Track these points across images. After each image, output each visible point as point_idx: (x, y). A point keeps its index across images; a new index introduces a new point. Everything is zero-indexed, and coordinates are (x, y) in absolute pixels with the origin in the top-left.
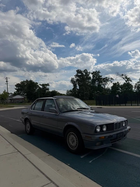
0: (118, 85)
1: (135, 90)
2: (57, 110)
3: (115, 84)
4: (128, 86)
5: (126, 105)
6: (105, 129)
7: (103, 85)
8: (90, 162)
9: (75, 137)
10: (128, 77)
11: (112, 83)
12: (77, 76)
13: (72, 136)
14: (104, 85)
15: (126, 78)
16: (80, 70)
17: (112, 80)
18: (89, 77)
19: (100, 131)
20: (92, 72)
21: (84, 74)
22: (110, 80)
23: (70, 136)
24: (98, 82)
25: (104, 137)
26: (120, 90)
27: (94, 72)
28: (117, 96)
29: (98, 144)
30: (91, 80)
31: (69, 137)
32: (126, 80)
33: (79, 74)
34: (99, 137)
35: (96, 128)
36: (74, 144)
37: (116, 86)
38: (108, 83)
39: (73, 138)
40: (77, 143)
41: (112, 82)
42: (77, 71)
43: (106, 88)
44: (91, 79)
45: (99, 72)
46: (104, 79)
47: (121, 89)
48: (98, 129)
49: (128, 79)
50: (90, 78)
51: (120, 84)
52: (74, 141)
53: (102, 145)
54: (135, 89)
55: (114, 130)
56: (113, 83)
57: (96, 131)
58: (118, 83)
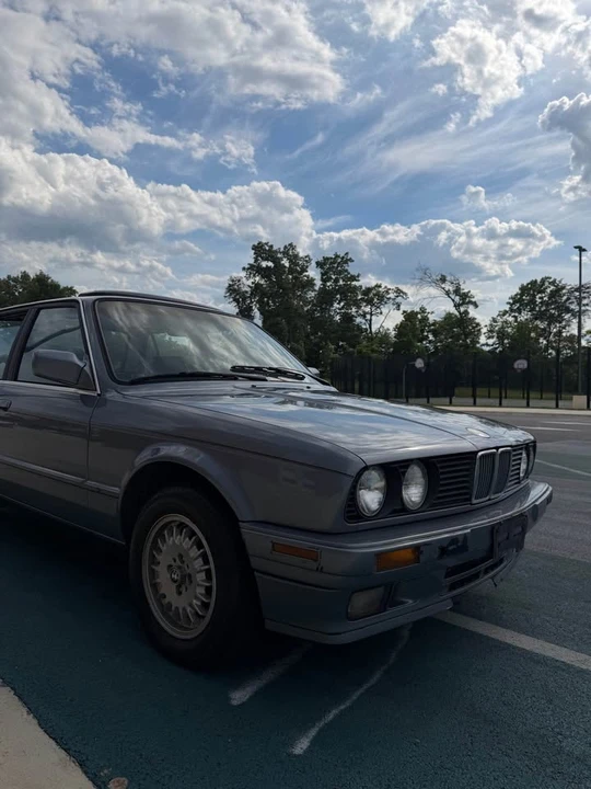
0: (420, 321)
1: (487, 345)
2: (93, 365)
3: (409, 316)
4: (460, 325)
5: (451, 402)
6: (414, 493)
7: (364, 316)
8: (301, 746)
9: (194, 552)
10: (465, 288)
11: (401, 311)
12: (253, 269)
13: (177, 540)
14: (368, 317)
15: (457, 291)
16: (266, 244)
17: (399, 300)
18: (308, 277)
19: (384, 504)
20: (320, 259)
21: (286, 263)
22: (392, 295)
23: (164, 541)
24: (342, 304)
25: (409, 555)
26: (430, 342)
27: (326, 259)
28: (419, 363)
29: (360, 601)
30: (313, 294)
31: (155, 546)
32: (457, 299)
33: (264, 264)
34: (379, 555)
35: (357, 483)
36: (189, 601)
37: (413, 323)
38: (385, 310)
39: (181, 556)
40: (208, 590)
41: (398, 307)
42: (254, 248)
43: (373, 330)
44: (317, 288)
45: (346, 260)
46: (369, 290)
47: (435, 336)
48: (369, 489)
49: (464, 299)
50: (310, 283)
51: (432, 318)
52: (190, 576)
53: (390, 611)
54: (491, 341)
55: (470, 499)
56: (404, 312)
57: (353, 509)
58: (423, 310)
